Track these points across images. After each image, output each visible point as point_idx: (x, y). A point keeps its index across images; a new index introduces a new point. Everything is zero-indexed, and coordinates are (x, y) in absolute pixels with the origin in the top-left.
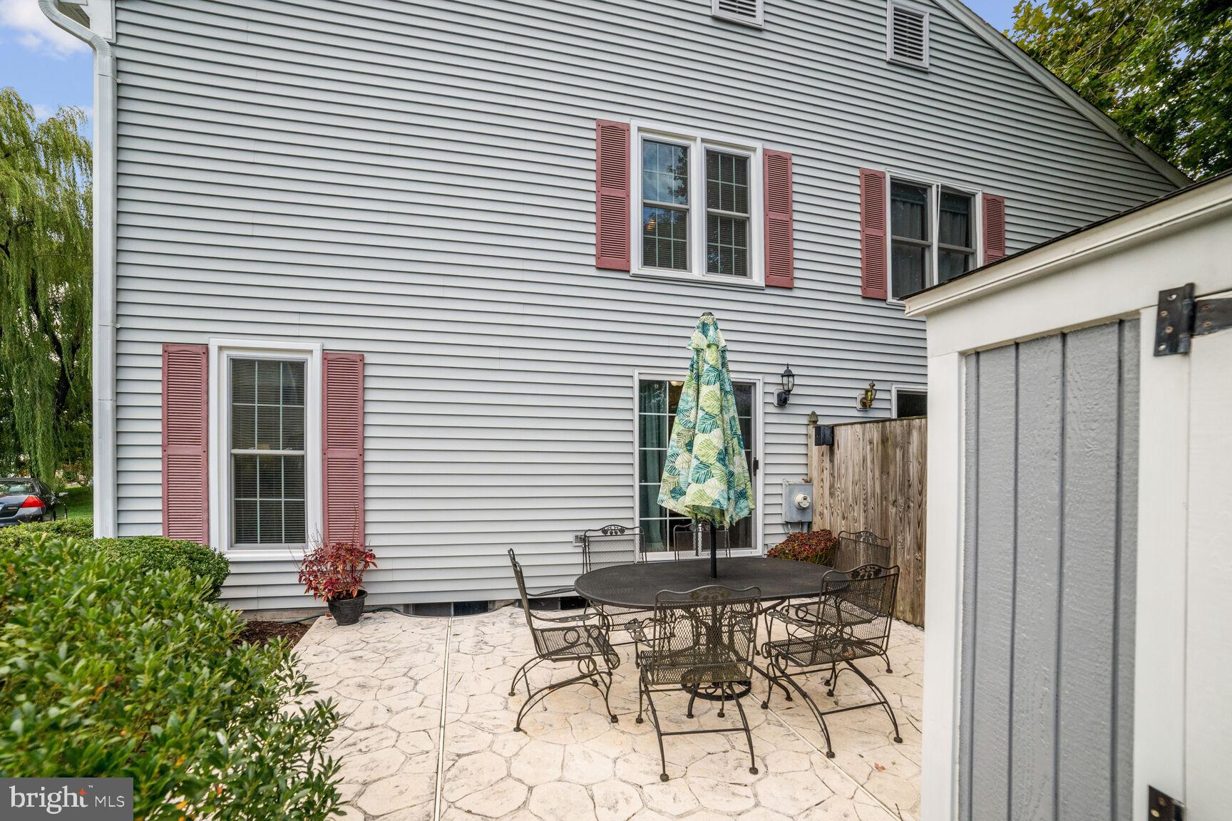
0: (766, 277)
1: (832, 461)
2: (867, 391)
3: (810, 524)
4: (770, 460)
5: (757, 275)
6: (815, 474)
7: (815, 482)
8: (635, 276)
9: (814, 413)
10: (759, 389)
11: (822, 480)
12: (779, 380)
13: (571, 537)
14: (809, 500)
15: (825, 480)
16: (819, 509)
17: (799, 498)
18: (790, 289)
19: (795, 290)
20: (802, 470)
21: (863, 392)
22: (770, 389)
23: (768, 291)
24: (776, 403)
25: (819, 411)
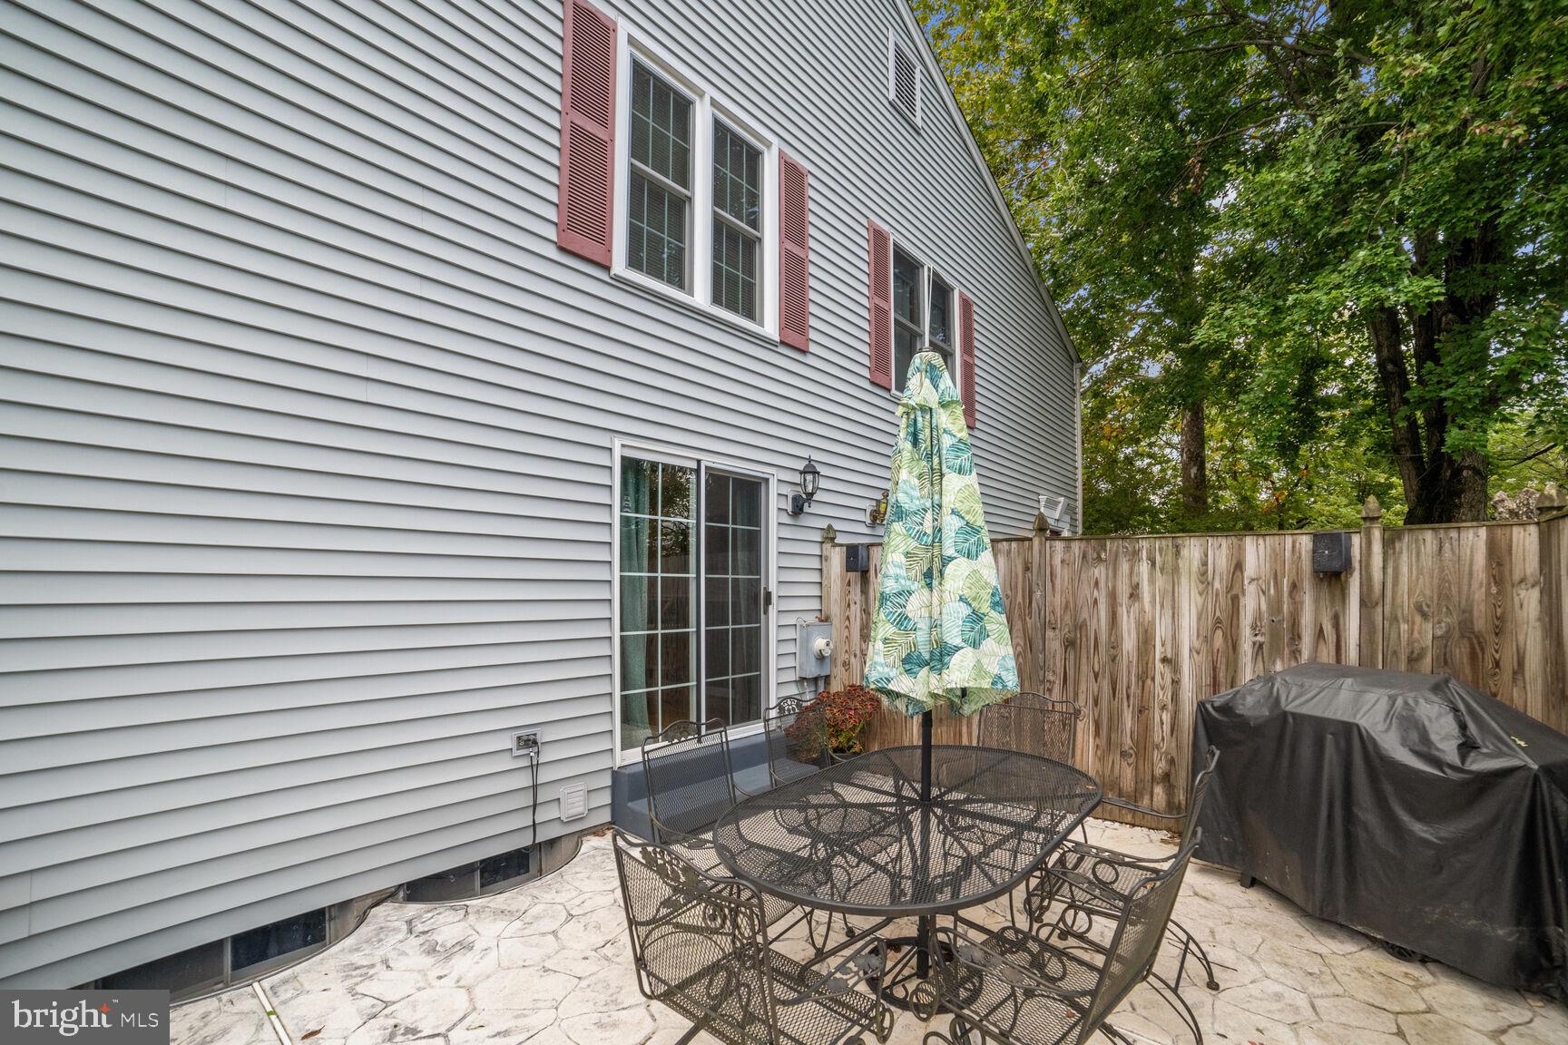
0: (781, 329)
1: (865, 592)
2: (878, 501)
3: (827, 679)
4: (786, 591)
5: (770, 326)
6: (835, 610)
7: (836, 621)
8: (618, 279)
9: (830, 527)
10: (774, 488)
11: (848, 618)
12: (797, 478)
13: (508, 742)
14: (832, 646)
15: (852, 619)
16: (842, 657)
17: (819, 643)
18: (804, 352)
19: (809, 356)
20: (815, 605)
21: (874, 503)
22: (786, 490)
23: (782, 350)
24: (790, 510)
25: (837, 526)
